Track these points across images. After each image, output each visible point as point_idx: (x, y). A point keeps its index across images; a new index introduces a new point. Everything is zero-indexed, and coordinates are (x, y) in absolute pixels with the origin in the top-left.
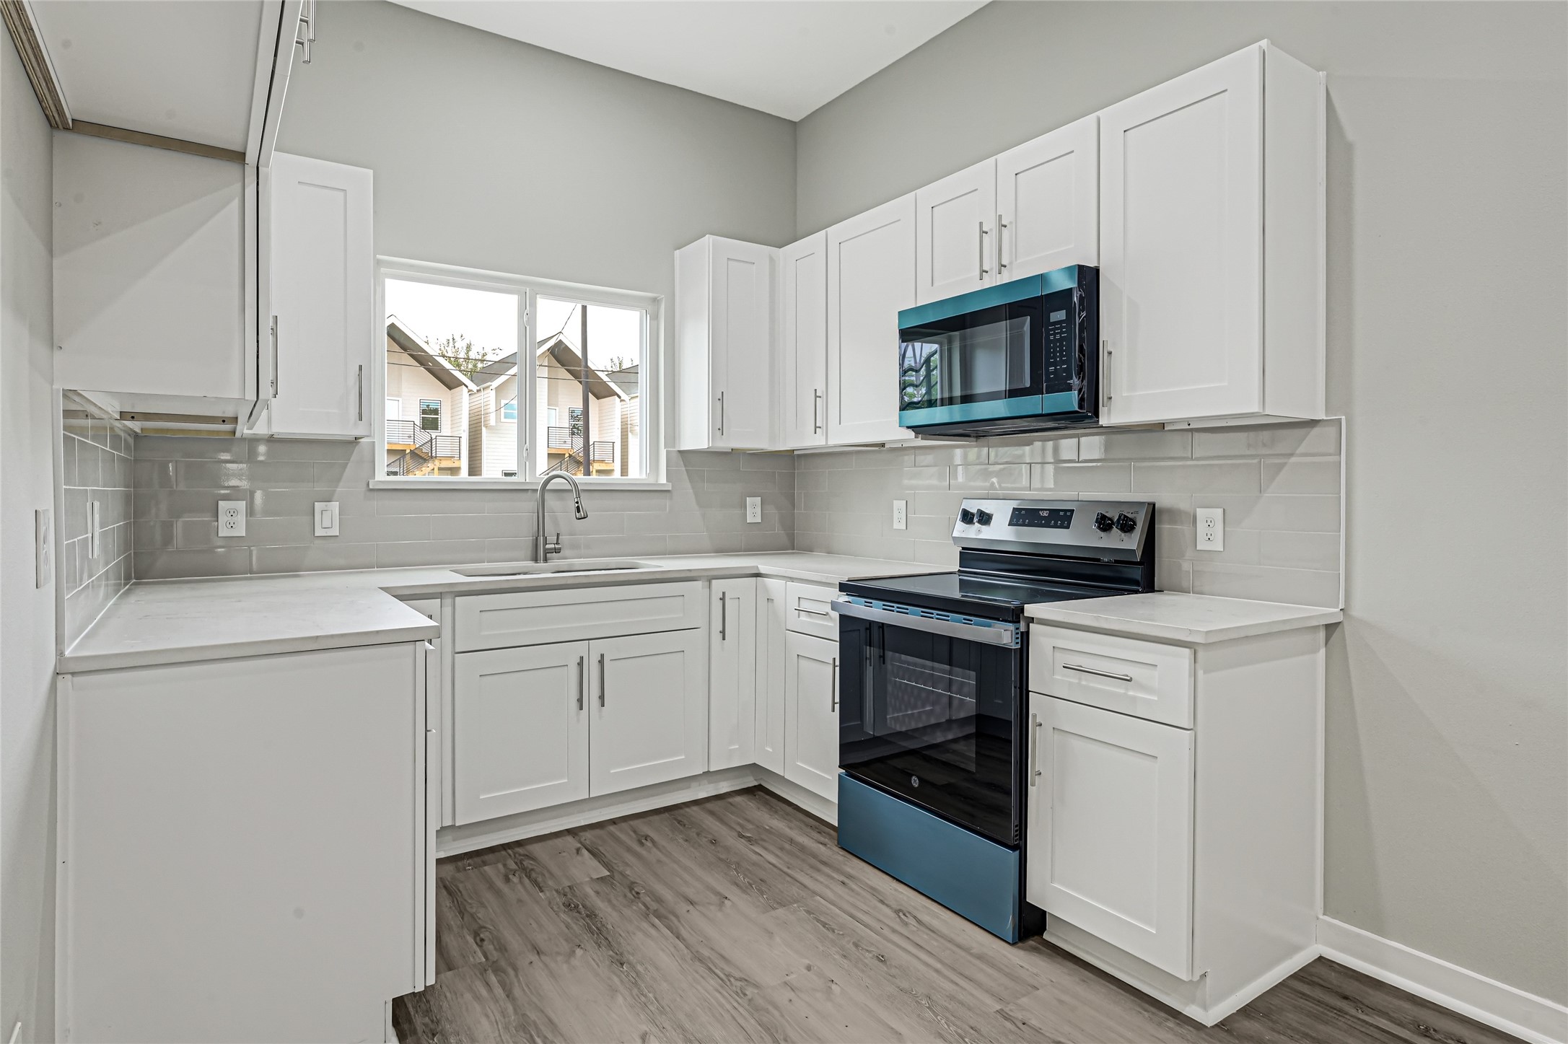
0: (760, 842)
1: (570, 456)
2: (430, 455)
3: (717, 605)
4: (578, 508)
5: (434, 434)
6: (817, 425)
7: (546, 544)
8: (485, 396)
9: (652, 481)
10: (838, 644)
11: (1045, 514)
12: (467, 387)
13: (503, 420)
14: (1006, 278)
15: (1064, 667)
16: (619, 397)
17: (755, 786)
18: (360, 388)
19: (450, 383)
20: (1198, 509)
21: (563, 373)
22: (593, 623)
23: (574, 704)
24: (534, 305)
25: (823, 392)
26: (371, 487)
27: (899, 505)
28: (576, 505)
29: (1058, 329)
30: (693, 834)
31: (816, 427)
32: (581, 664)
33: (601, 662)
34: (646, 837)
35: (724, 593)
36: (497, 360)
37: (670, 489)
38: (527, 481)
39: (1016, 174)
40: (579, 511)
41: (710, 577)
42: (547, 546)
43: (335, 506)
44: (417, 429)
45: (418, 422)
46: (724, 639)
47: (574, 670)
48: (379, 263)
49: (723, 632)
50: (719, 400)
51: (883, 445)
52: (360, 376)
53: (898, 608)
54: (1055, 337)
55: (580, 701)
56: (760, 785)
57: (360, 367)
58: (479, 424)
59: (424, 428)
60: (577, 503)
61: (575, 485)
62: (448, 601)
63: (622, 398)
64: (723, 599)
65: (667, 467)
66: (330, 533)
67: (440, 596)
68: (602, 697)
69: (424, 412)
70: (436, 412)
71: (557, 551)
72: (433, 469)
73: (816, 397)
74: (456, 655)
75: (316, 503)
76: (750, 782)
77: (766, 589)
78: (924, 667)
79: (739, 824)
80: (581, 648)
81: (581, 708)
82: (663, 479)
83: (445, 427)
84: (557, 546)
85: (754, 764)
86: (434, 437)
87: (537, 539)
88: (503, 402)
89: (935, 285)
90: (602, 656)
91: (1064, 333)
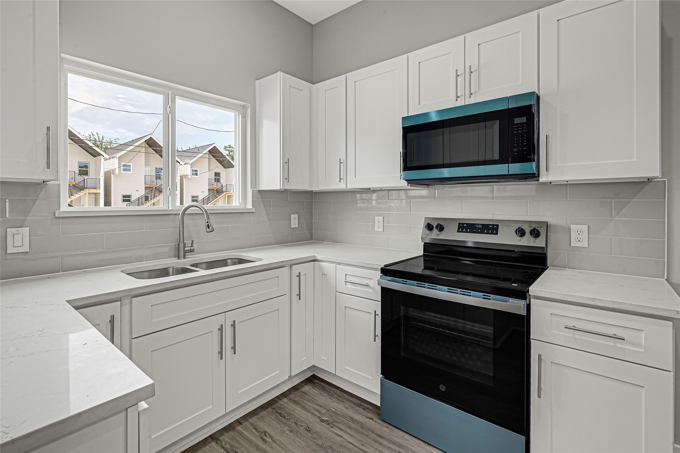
0: (335, 424)
1: (156, 188)
2: (83, 187)
3: (295, 280)
4: (208, 225)
5: (86, 177)
6: (341, 178)
7: (185, 247)
8: (113, 161)
9: (242, 207)
10: (380, 303)
11: (480, 226)
12: (103, 156)
13: (122, 171)
14: (472, 101)
15: (565, 327)
16: (179, 163)
17: (311, 376)
18: (48, 143)
19: (95, 154)
20: (571, 225)
21: (151, 150)
22: (228, 301)
23: (216, 356)
24: (173, 101)
25: (344, 160)
26: (57, 216)
27: (379, 219)
28: (207, 224)
29: (520, 127)
30: (292, 423)
31: (340, 179)
32: (221, 329)
33: (233, 325)
34: (265, 432)
35: (299, 273)
36: (122, 144)
37: (254, 211)
38: (170, 209)
39: (479, 44)
40: (209, 227)
41: (292, 264)
42: (186, 249)
43: (26, 231)
44: (77, 175)
45: (77, 172)
46: (300, 299)
47: (216, 334)
48: (62, 59)
49: (299, 295)
50: (286, 163)
51: (370, 189)
52: (48, 135)
53: (428, 285)
54: (518, 132)
55: (221, 353)
56: (314, 375)
57: (48, 129)
58: (110, 173)
59: (80, 174)
60: (207, 222)
61: (206, 211)
62: (126, 301)
63: (181, 164)
64: (299, 276)
65: (252, 199)
66: (21, 250)
67: (120, 300)
68: (234, 348)
69: (80, 167)
70: (86, 167)
71: (192, 251)
72: (86, 194)
73: (341, 163)
74: (133, 340)
75: (8, 229)
76: (309, 374)
77: (321, 268)
78: (449, 320)
79: (316, 410)
80: (220, 320)
81: (221, 359)
82: (249, 206)
83: (92, 174)
84: (192, 248)
85: (314, 365)
86: (85, 179)
87: (179, 244)
88: (122, 164)
89: (422, 103)
90: (234, 322)
91: (525, 129)
